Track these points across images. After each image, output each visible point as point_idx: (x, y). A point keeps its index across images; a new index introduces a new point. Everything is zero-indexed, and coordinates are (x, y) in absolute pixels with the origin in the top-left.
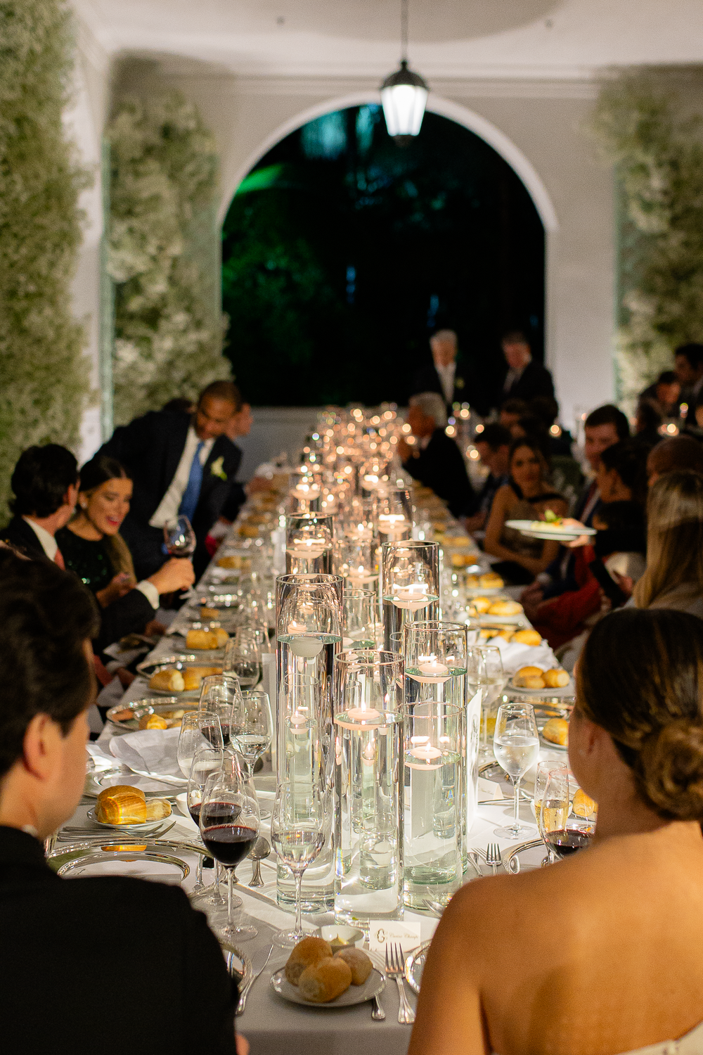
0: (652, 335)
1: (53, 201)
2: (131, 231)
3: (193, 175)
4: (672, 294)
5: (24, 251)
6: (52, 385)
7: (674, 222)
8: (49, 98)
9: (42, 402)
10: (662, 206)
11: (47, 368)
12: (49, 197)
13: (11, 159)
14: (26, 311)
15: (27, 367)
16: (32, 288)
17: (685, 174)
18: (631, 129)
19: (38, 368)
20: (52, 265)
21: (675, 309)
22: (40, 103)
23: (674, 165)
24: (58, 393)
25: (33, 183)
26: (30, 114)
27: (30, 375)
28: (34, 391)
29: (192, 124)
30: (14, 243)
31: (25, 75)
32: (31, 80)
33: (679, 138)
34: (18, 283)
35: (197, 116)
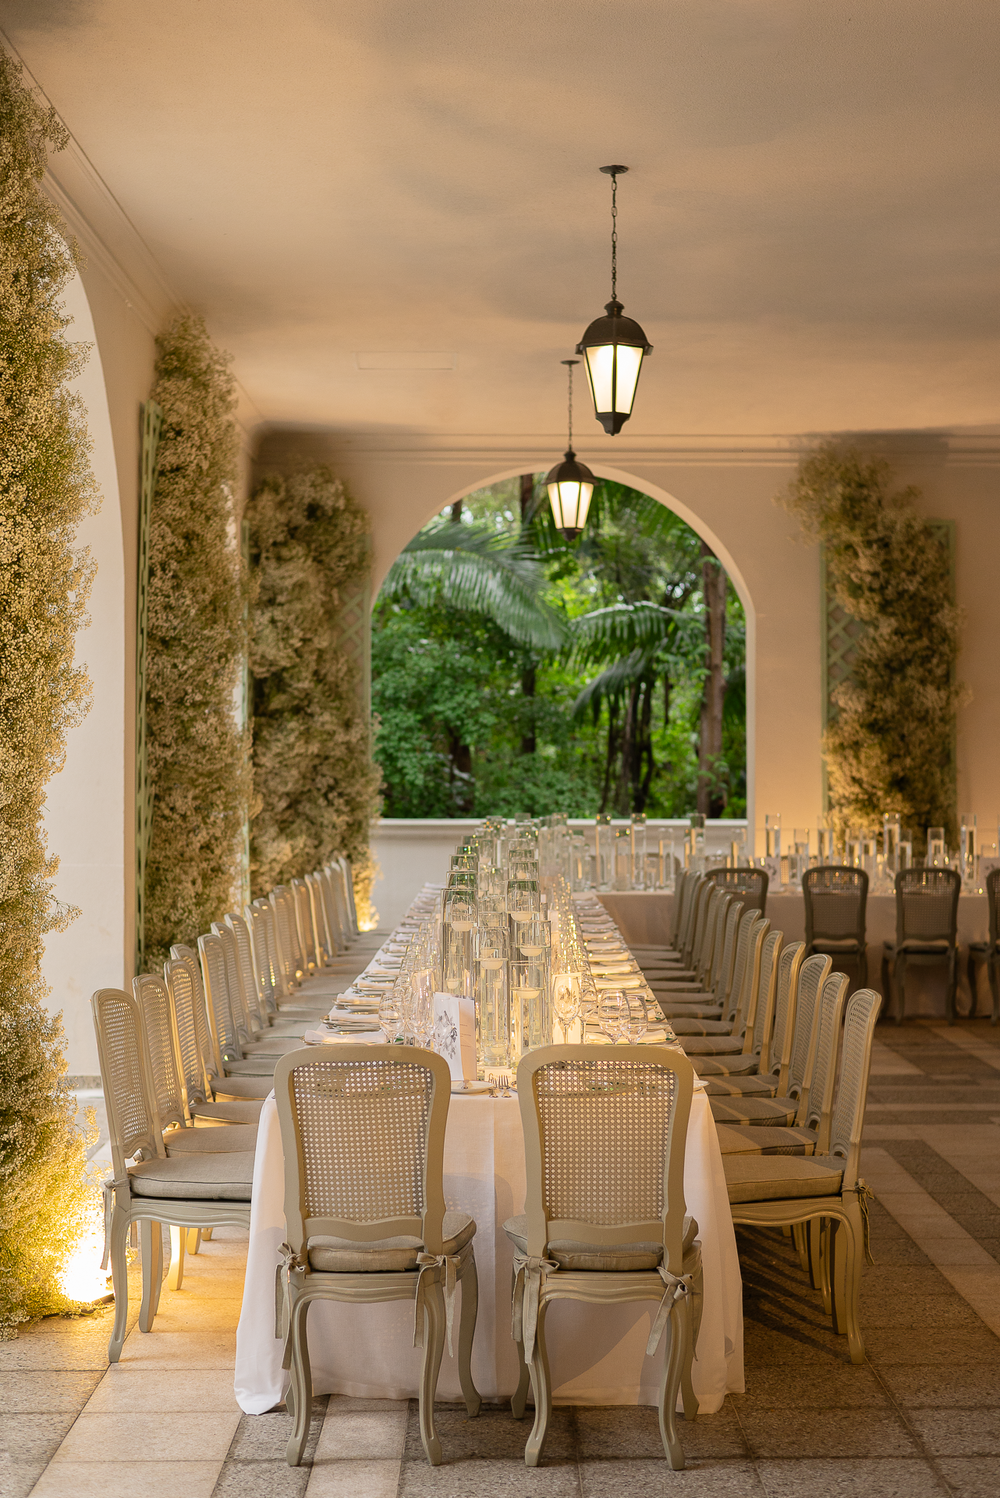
0: (862, 734)
1: (219, 614)
2: (273, 621)
3: (341, 557)
4: (885, 688)
5: (192, 662)
6: (213, 791)
7: (885, 607)
8: (215, 513)
9: (203, 808)
10: (871, 589)
11: (210, 774)
12: (215, 610)
13: (181, 575)
14: (193, 719)
15: (192, 774)
16: (198, 697)
17: (896, 555)
18: (835, 504)
19: (201, 775)
20: (216, 674)
21: (889, 705)
22: (208, 518)
23: (885, 544)
24: (218, 798)
25: (201, 597)
26: (198, 529)
27: (192, 782)
28: (195, 798)
29: (341, 504)
30: (183, 654)
31: (193, 492)
32: (199, 497)
33: (889, 514)
34: (186, 694)
35: (346, 494)
